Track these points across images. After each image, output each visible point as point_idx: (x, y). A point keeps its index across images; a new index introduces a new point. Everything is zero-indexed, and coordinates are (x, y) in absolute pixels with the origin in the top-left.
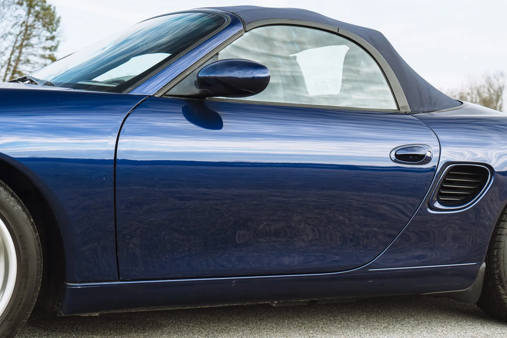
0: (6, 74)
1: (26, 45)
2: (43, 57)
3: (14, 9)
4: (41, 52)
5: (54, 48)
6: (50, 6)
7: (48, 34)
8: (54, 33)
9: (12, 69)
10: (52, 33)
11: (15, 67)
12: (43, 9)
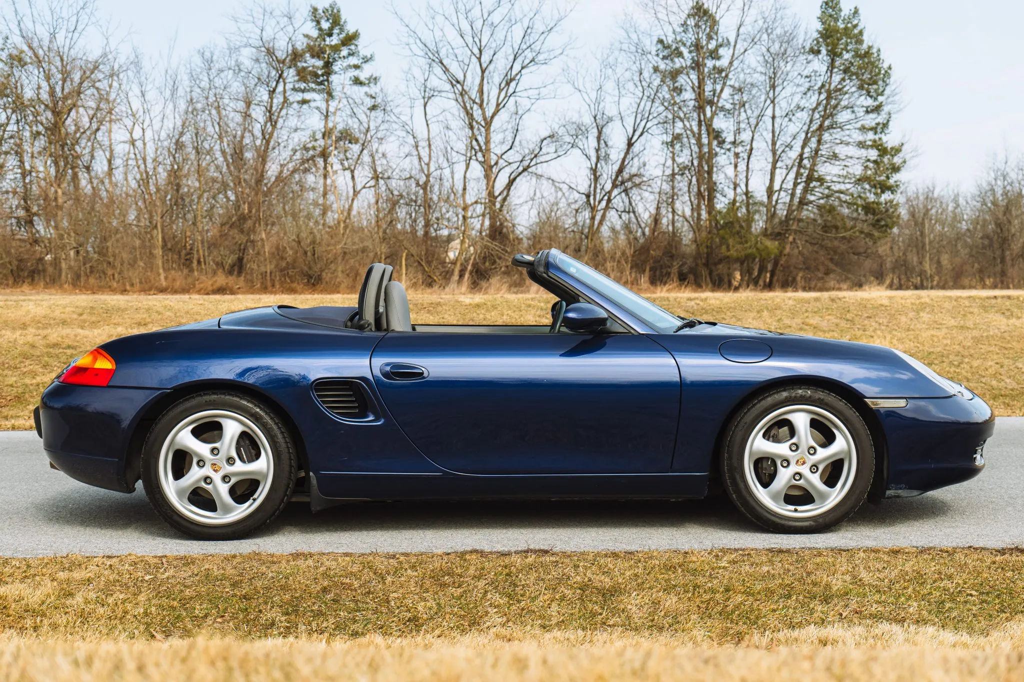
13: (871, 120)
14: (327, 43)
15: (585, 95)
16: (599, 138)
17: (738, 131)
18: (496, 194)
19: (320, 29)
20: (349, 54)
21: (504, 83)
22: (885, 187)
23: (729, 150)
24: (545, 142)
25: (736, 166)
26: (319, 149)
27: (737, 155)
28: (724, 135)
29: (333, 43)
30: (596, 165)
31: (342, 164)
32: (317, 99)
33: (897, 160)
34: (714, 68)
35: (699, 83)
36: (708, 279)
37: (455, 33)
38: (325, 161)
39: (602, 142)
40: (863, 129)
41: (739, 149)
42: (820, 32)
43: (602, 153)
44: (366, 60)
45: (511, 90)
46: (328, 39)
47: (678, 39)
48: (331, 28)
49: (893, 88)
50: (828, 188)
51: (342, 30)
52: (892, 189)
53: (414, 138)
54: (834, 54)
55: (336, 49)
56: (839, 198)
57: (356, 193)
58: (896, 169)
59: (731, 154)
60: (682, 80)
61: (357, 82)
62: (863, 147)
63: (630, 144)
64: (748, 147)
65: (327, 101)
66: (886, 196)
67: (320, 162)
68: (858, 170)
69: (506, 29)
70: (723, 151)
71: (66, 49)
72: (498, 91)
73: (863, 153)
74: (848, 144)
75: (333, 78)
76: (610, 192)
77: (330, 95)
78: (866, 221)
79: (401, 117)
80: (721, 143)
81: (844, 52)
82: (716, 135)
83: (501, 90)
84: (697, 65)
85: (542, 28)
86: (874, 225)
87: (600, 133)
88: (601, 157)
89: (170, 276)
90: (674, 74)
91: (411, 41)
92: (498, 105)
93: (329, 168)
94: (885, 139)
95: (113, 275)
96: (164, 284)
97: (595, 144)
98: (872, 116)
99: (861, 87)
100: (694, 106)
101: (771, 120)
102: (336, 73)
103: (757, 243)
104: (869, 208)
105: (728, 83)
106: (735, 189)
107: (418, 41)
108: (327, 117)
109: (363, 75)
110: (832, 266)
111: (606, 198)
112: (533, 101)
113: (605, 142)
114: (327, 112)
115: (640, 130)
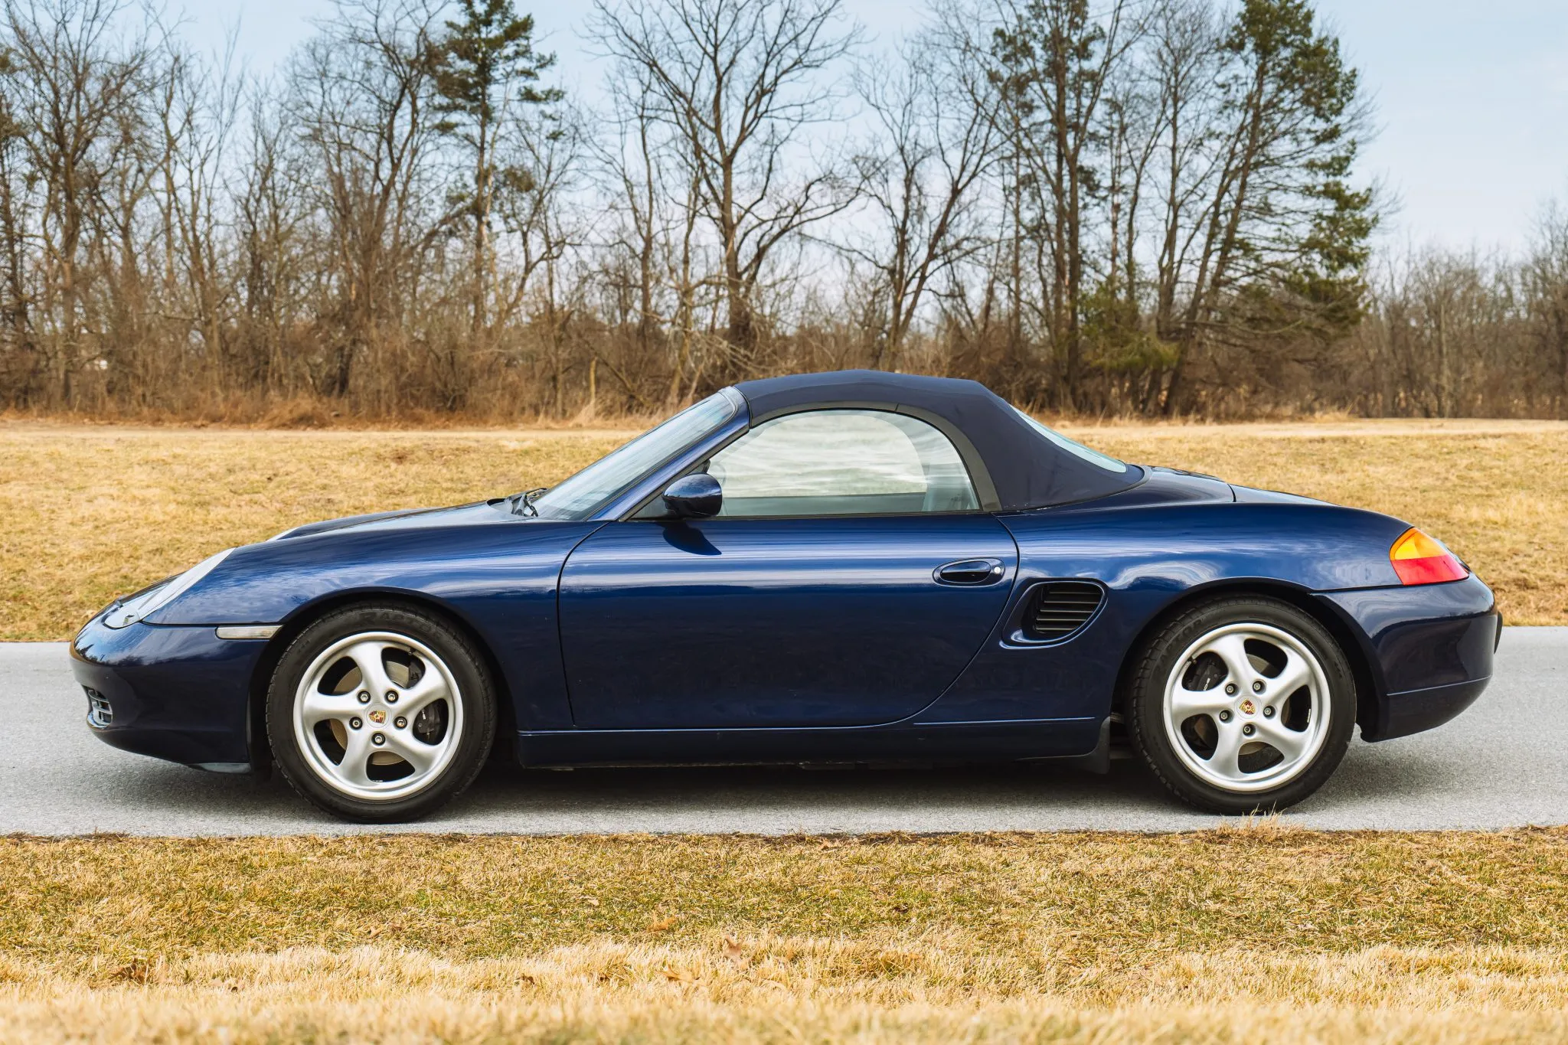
0: (1208, 254)
1: (1258, 165)
2: (1308, 191)
3: (1217, 63)
4: (1303, 178)
5: (1338, 166)
6: (1322, 42)
7: (1320, 125)
8: (1336, 120)
9: (1221, 236)
10: (1328, 120)
11: (1232, 229)
12: (1305, 52)
13: (1324, 153)
14: (483, 36)
15: (886, 115)
16: (908, 182)
17: (1117, 171)
18: (741, 269)
19: (473, 15)
20: (517, 54)
21: (753, 95)
22: (1345, 258)
23: (1104, 199)
24: (813, 188)
25: (1114, 225)
26: (469, 201)
27: (1117, 208)
28: (1097, 177)
29: (491, 36)
30: (904, 223)
31: (506, 222)
32: (466, 121)
33: (1367, 214)
34: (1081, 72)
35: (1059, 95)
36: (1070, 401)
37: (678, 20)
38: (479, 219)
39: (914, 188)
40: (1311, 165)
41: (1119, 198)
42: (1243, 17)
43: (914, 204)
44: (544, 63)
45: (762, 108)
46: (483, 29)
47: (1025, 27)
48: (489, 13)
49: (1361, 103)
50: (1257, 259)
51: (505, 15)
52: (1357, 261)
53: (626, 180)
54: (1265, 50)
55: (496, 44)
56: (1274, 276)
57: (529, 268)
58: (1362, 230)
59: (1108, 206)
60: (1033, 91)
61: (529, 96)
62: (1311, 194)
63: (956, 192)
64: (1131, 196)
65: (483, 126)
66: (1347, 273)
67: (472, 220)
68: (1304, 231)
69: (755, 12)
70: (1095, 201)
71: (83, 47)
72: (743, 109)
73: (1311, 204)
74: (1286, 190)
75: (493, 90)
76: (924, 267)
77: (487, 115)
78: (1314, 310)
79: (606, 149)
80: (1093, 188)
81: (1281, 47)
82: (1086, 176)
83: (748, 109)
84: (1056, 70)
85: (812, 11)
86: (1327, 318)
87: (910, 172)
88: (913, 211)
89: (232, 398)
90: (1020, 84)
91: (610, 31)
92: (743, 129)
93: (485, 230)
94: (1344, 181)
95: (144, 396)
96: (222, 408)
97: (903, 192)
98: (1326, 146)
99: (1306, 101)
100: (1051, 132)
101: (1170, 153)
102: (496, 81)
103: (1142, 344)
104: (1318, 291)
105: (1103, 96)
106: (1113, 260)
107: (620, 32)
108: (482, 149)
109: (539, 87)
110: (1263, 381)
111: (918, 275)
112: (793, 124)
113: (919, 189)
114: (483, 142)
115: (971, 168)
